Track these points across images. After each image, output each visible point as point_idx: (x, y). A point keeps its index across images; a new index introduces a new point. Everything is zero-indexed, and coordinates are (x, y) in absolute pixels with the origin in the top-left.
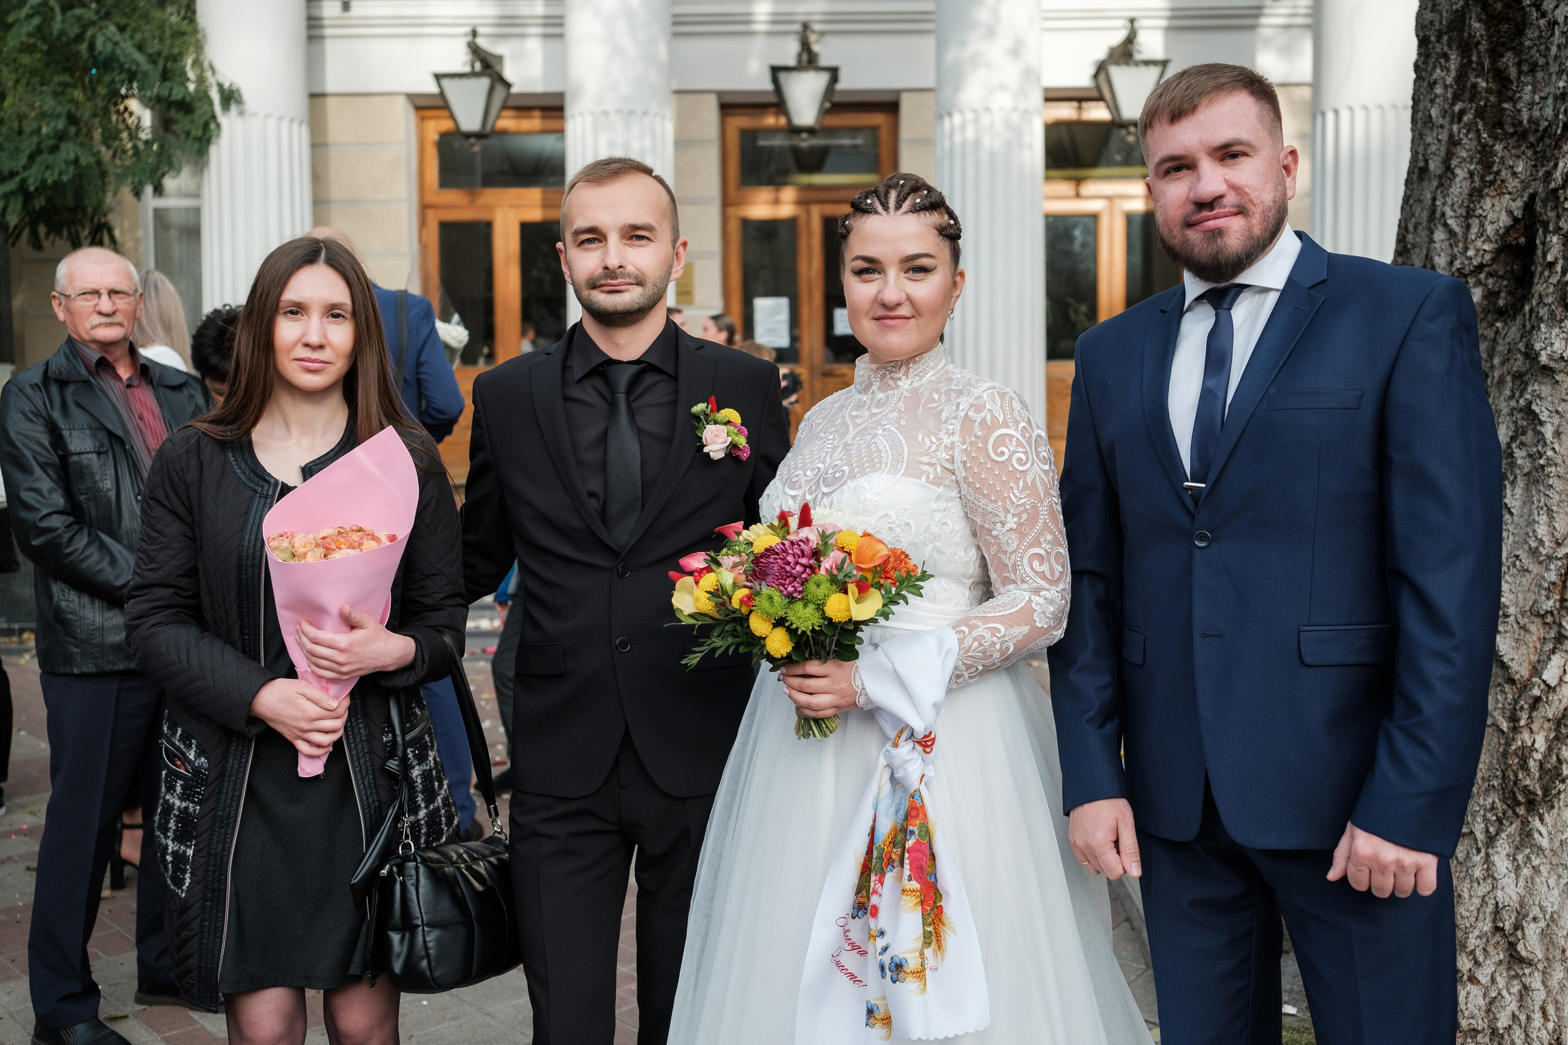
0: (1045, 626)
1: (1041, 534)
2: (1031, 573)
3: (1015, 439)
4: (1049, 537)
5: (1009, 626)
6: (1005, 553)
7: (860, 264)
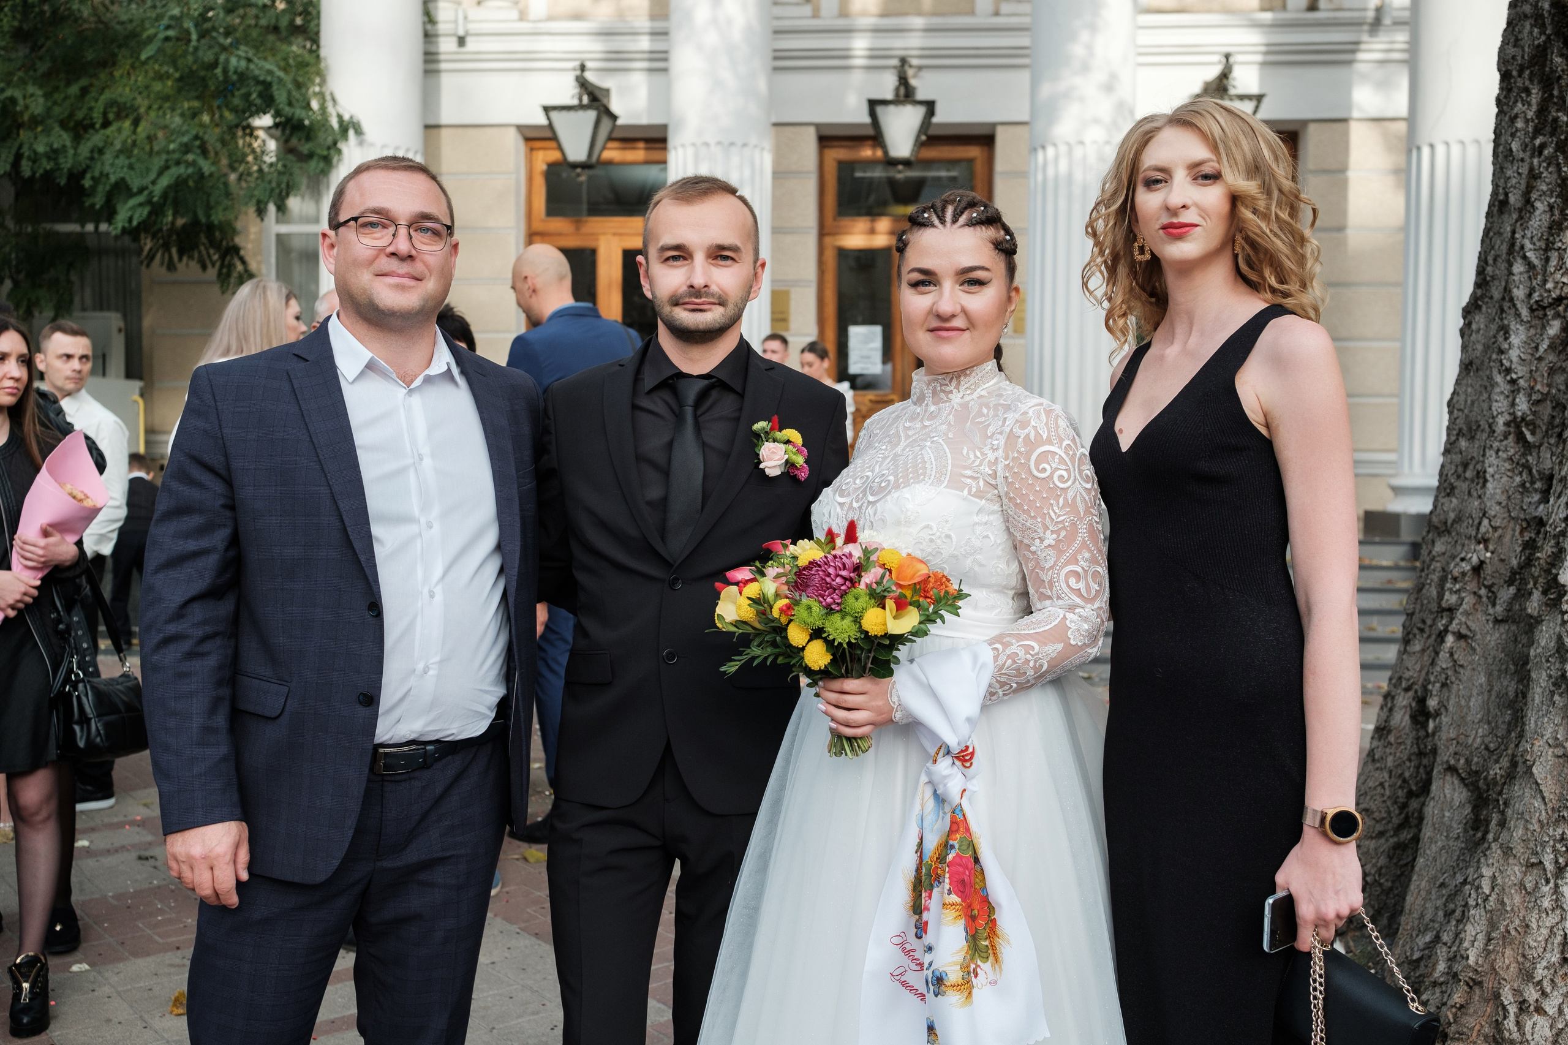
0: (1079, 644)
1: (1079, 551)
2: (1066, 590)
3: (1057, 456)
4: (1087, 555)
5: (1042, 644)
6: (1043, 569)
7: (916, 276)
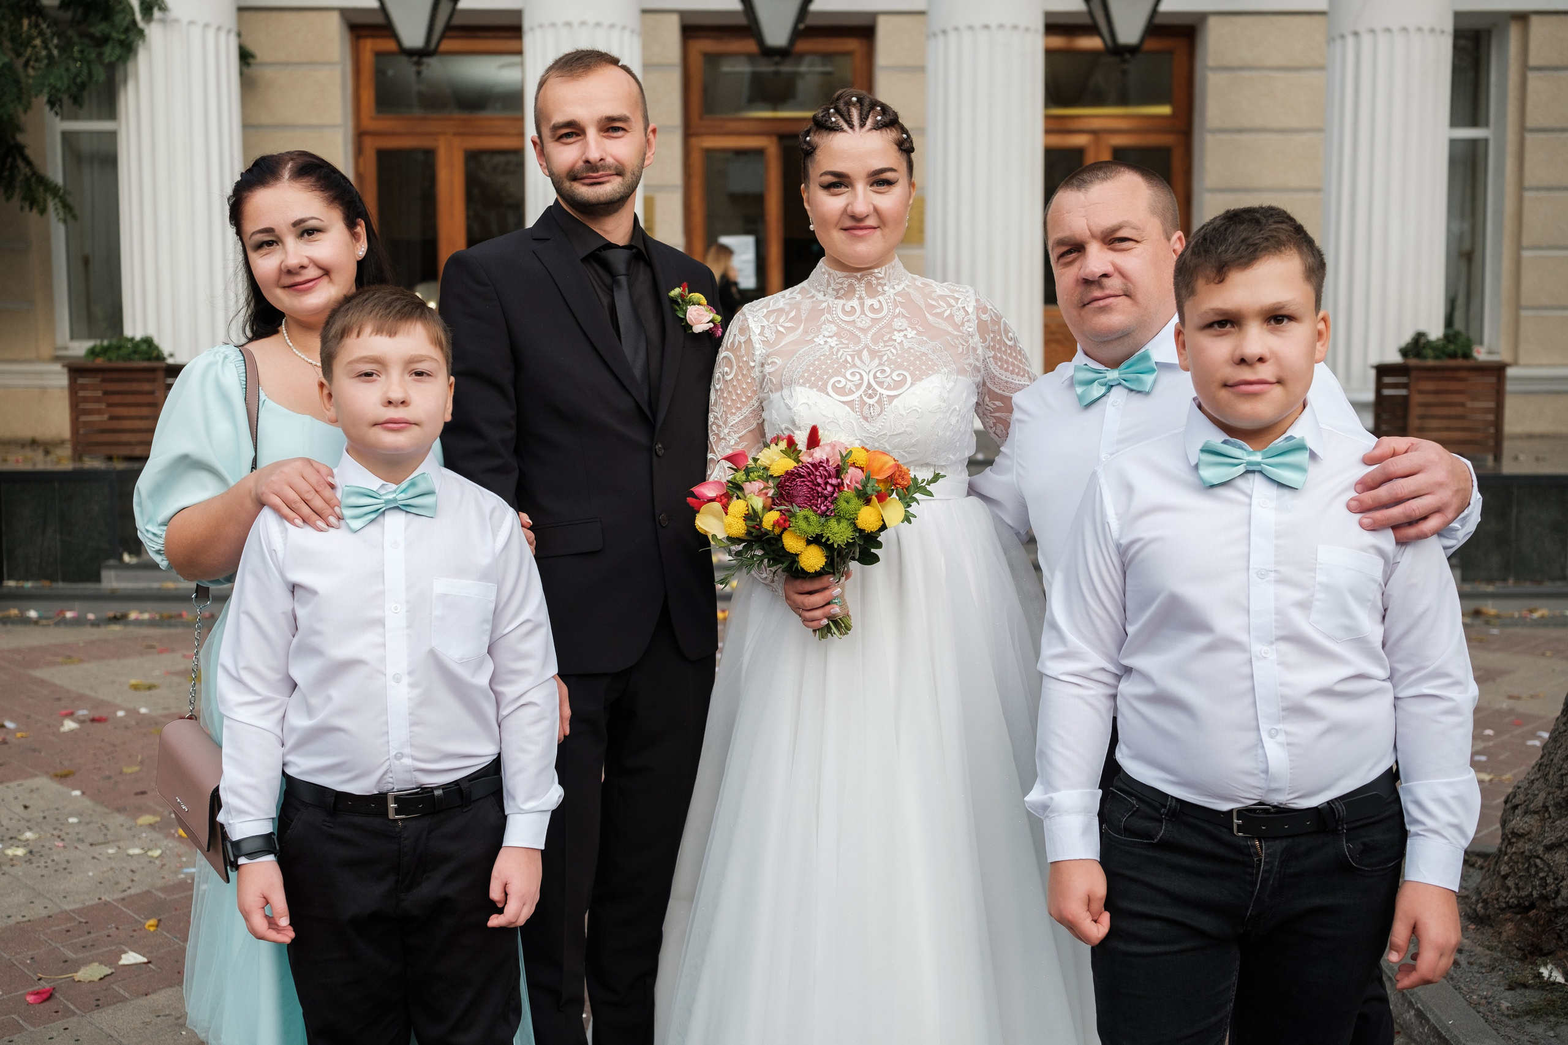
7: (830, 179)
